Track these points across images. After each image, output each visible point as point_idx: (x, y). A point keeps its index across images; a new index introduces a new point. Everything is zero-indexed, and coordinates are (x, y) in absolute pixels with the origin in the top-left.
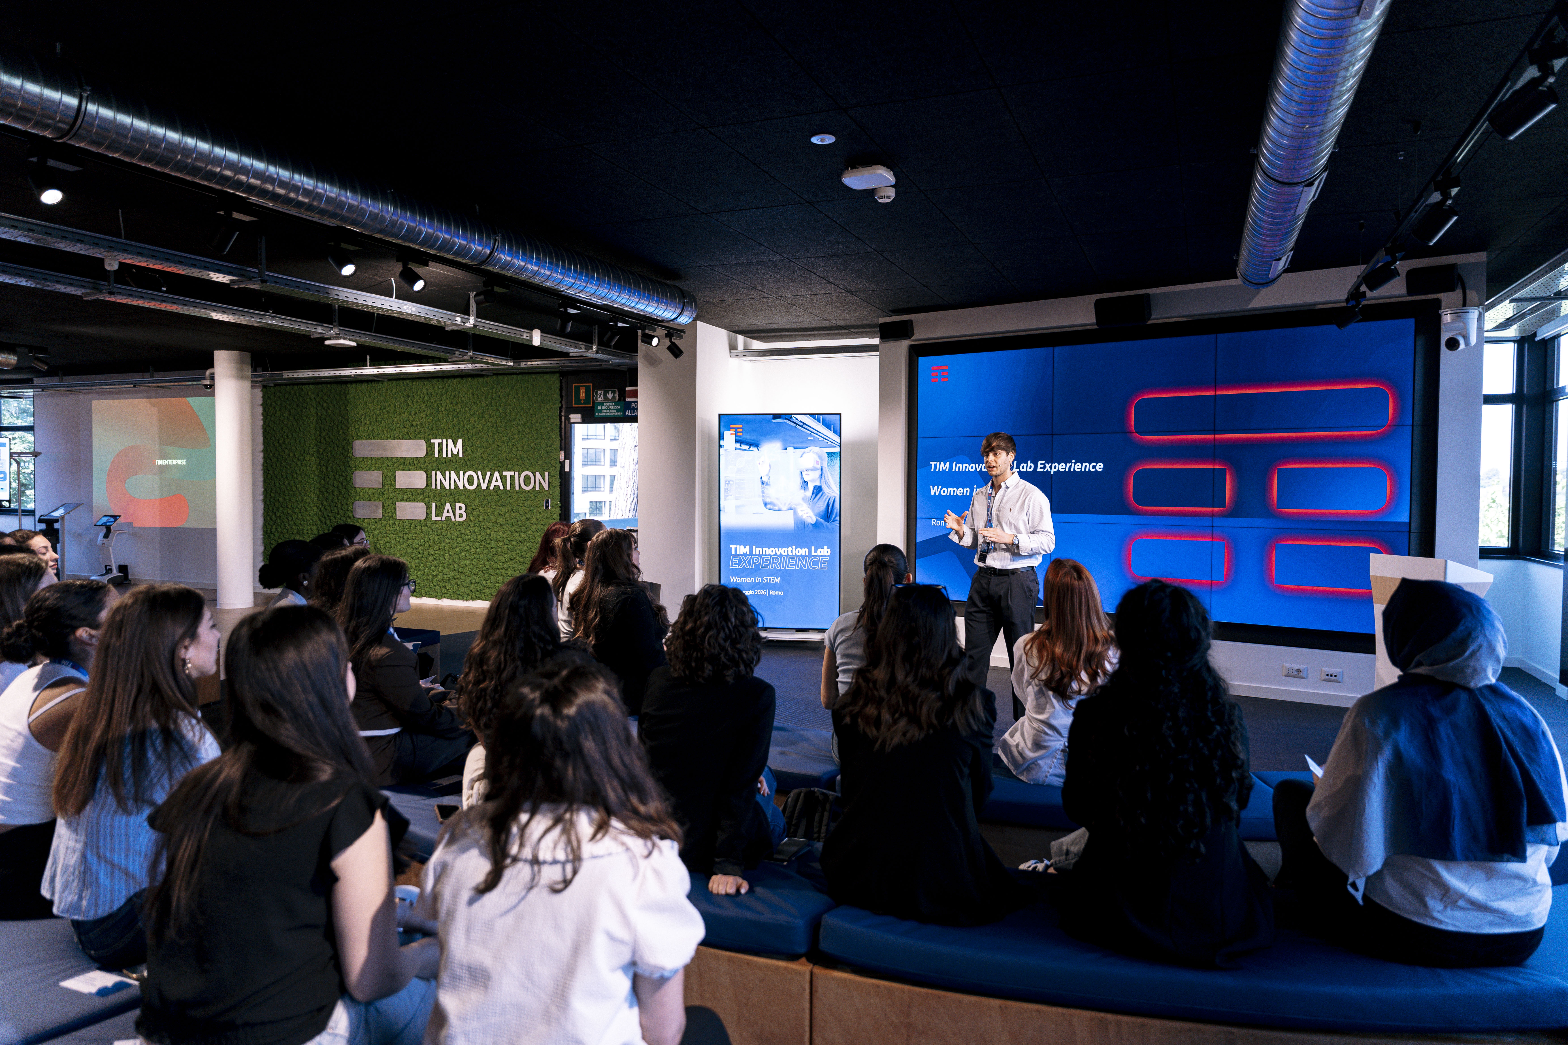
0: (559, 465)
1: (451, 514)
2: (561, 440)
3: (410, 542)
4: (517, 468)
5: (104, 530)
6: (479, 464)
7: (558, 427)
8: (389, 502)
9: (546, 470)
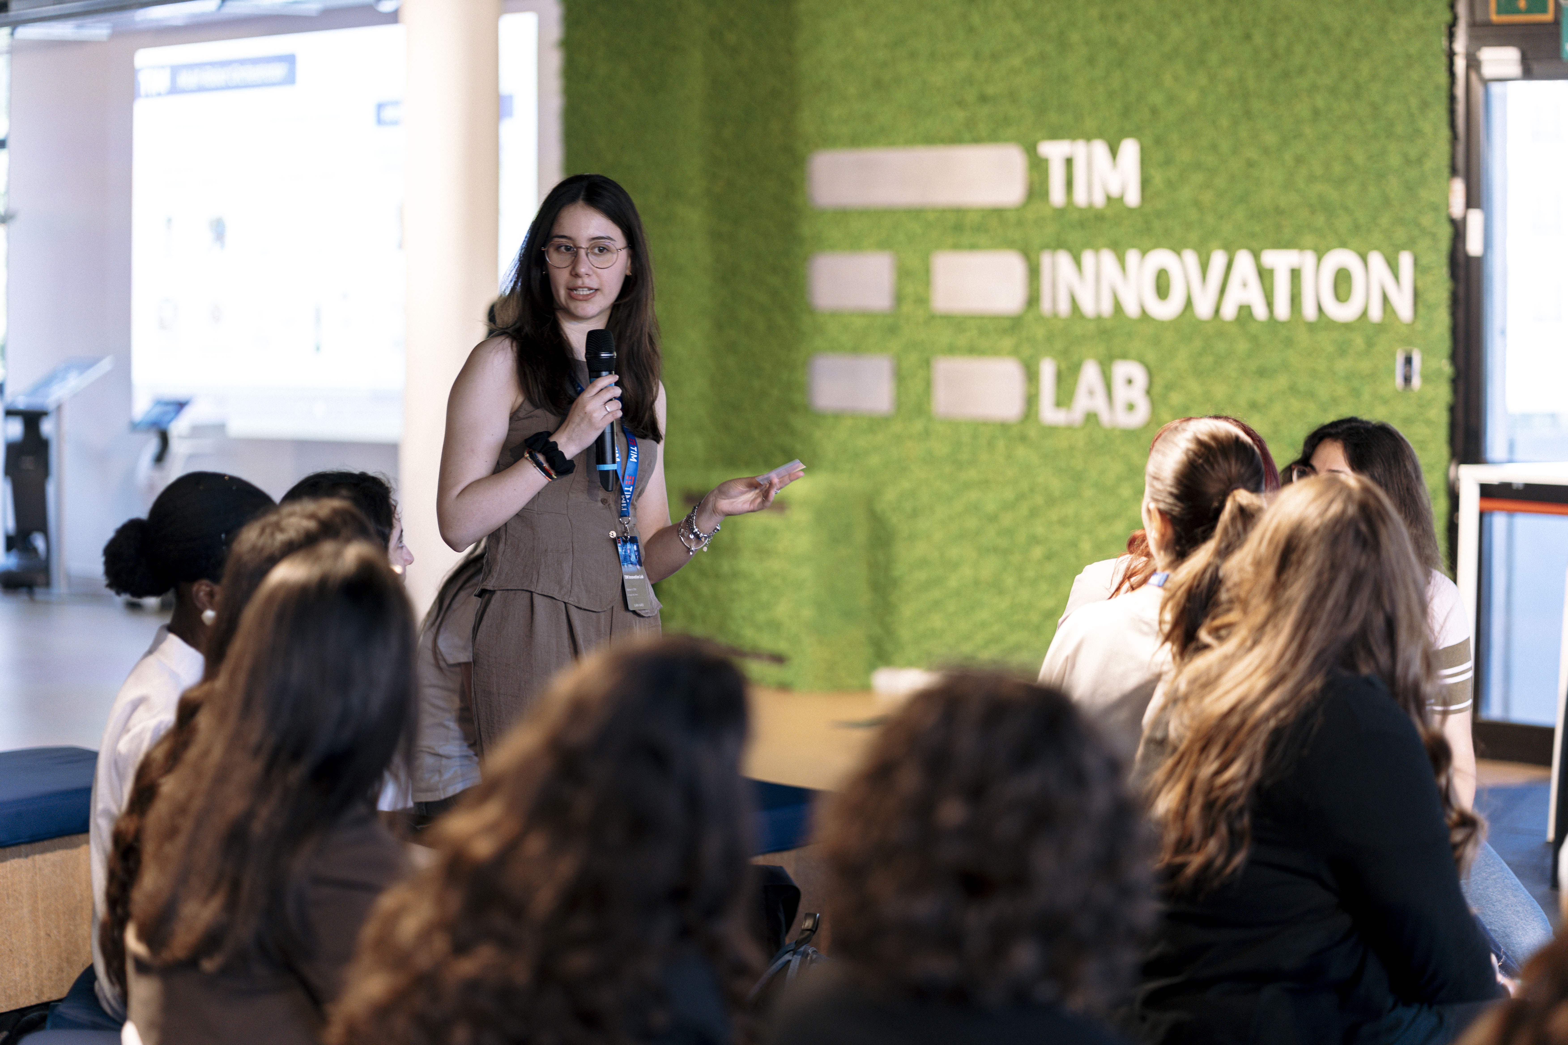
0: (1445, 232)
1: (1099, 403)
2: (1454, 137)
3: (973, 495)
4: (1309, 239)
5: (152, 445)
6: (1188, 226)
7: (1444, 95)
8: (912, 359)
9: (1404, 248)
